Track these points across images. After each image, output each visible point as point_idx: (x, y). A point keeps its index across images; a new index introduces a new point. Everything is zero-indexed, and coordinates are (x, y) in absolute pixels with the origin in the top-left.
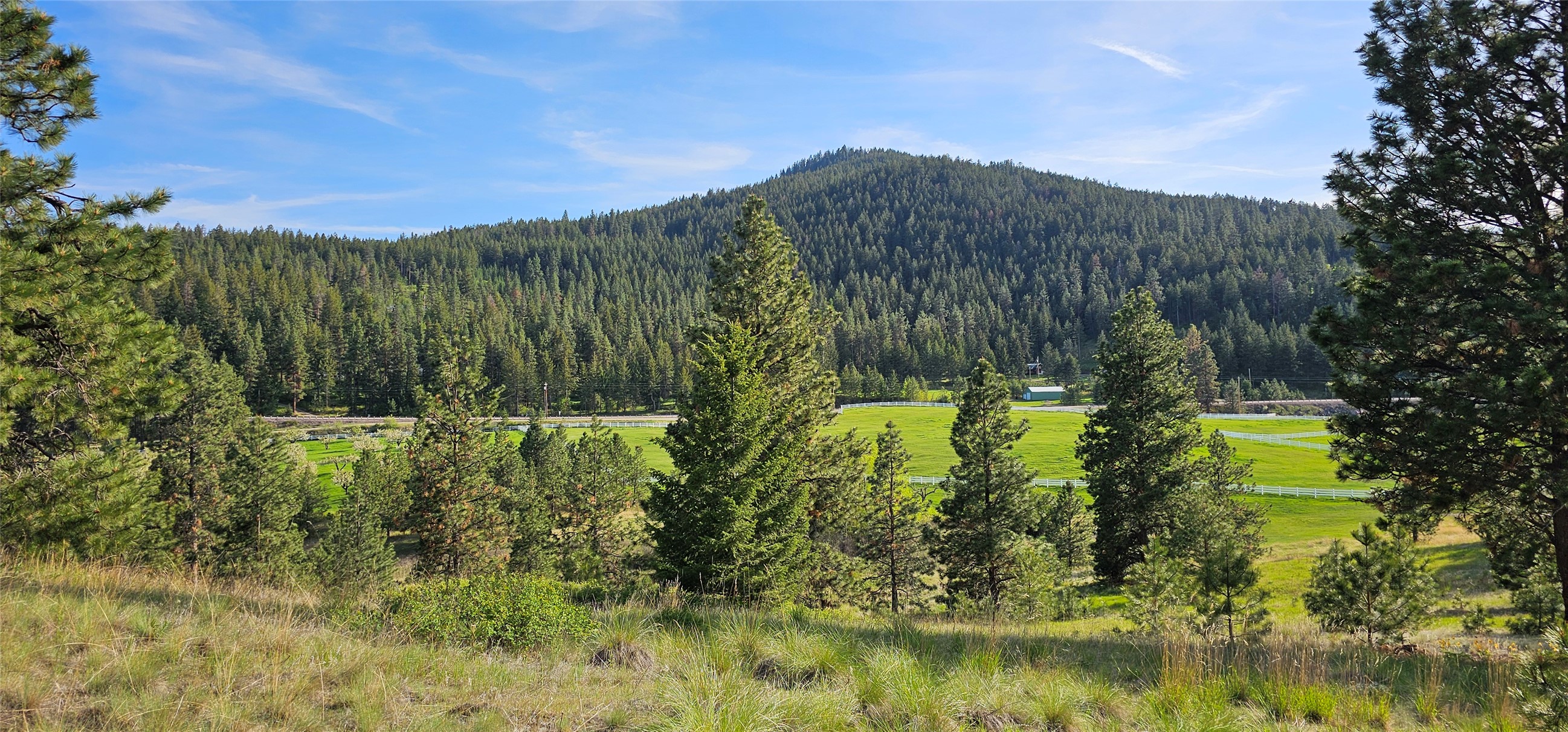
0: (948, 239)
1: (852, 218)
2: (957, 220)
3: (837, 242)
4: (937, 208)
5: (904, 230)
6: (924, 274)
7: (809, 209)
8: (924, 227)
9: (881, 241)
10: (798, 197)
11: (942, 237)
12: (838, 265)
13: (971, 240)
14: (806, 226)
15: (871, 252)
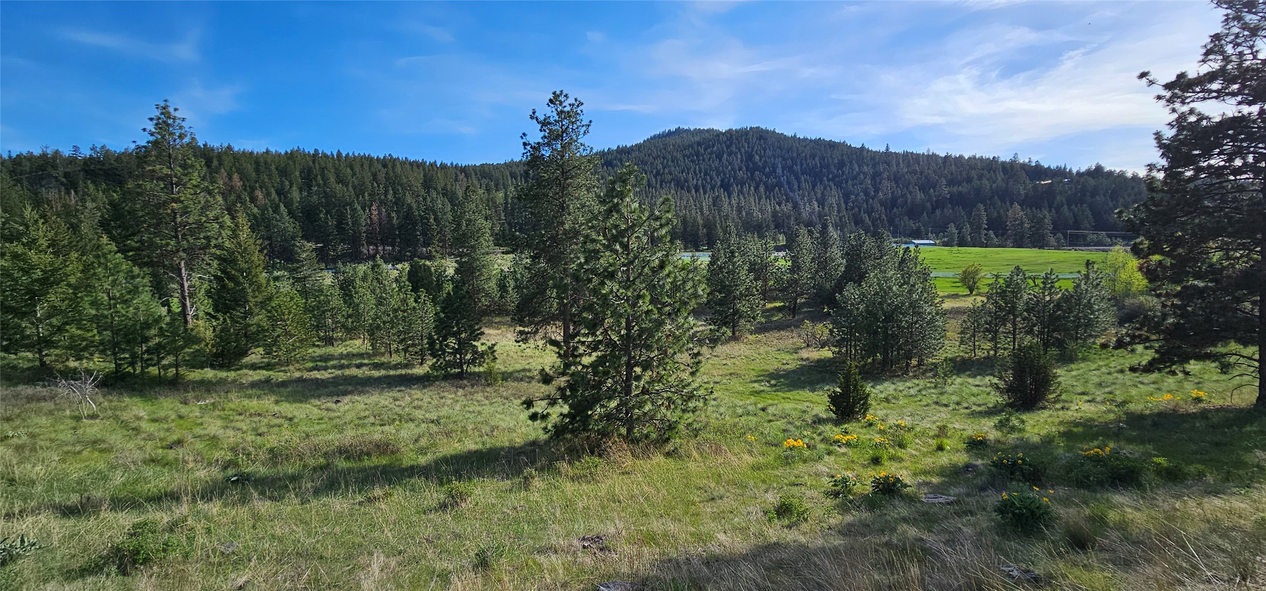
0: (783, 169)
1: (719, 157)
2: (784, 159)
3: (717, 169)
4: (769, 153)
5: (755, 164)
6: (779, 185)
7: (691, 154)
8: (765, 161)
9: (744, 169)
10: (679, 146)
11: (780, 166)
12: (722, 181)
13: (797, 168)
14: (693, 161)
15: (740, 174)
